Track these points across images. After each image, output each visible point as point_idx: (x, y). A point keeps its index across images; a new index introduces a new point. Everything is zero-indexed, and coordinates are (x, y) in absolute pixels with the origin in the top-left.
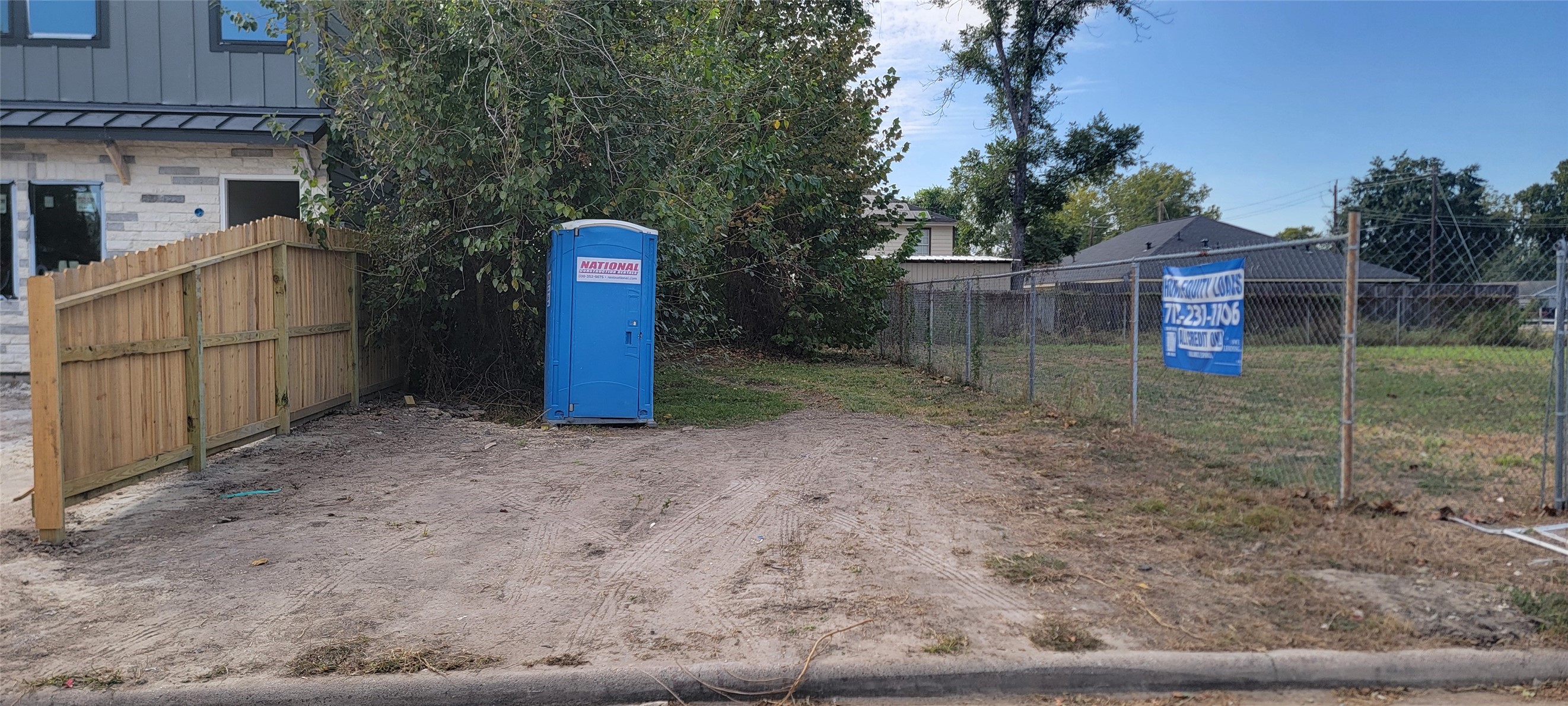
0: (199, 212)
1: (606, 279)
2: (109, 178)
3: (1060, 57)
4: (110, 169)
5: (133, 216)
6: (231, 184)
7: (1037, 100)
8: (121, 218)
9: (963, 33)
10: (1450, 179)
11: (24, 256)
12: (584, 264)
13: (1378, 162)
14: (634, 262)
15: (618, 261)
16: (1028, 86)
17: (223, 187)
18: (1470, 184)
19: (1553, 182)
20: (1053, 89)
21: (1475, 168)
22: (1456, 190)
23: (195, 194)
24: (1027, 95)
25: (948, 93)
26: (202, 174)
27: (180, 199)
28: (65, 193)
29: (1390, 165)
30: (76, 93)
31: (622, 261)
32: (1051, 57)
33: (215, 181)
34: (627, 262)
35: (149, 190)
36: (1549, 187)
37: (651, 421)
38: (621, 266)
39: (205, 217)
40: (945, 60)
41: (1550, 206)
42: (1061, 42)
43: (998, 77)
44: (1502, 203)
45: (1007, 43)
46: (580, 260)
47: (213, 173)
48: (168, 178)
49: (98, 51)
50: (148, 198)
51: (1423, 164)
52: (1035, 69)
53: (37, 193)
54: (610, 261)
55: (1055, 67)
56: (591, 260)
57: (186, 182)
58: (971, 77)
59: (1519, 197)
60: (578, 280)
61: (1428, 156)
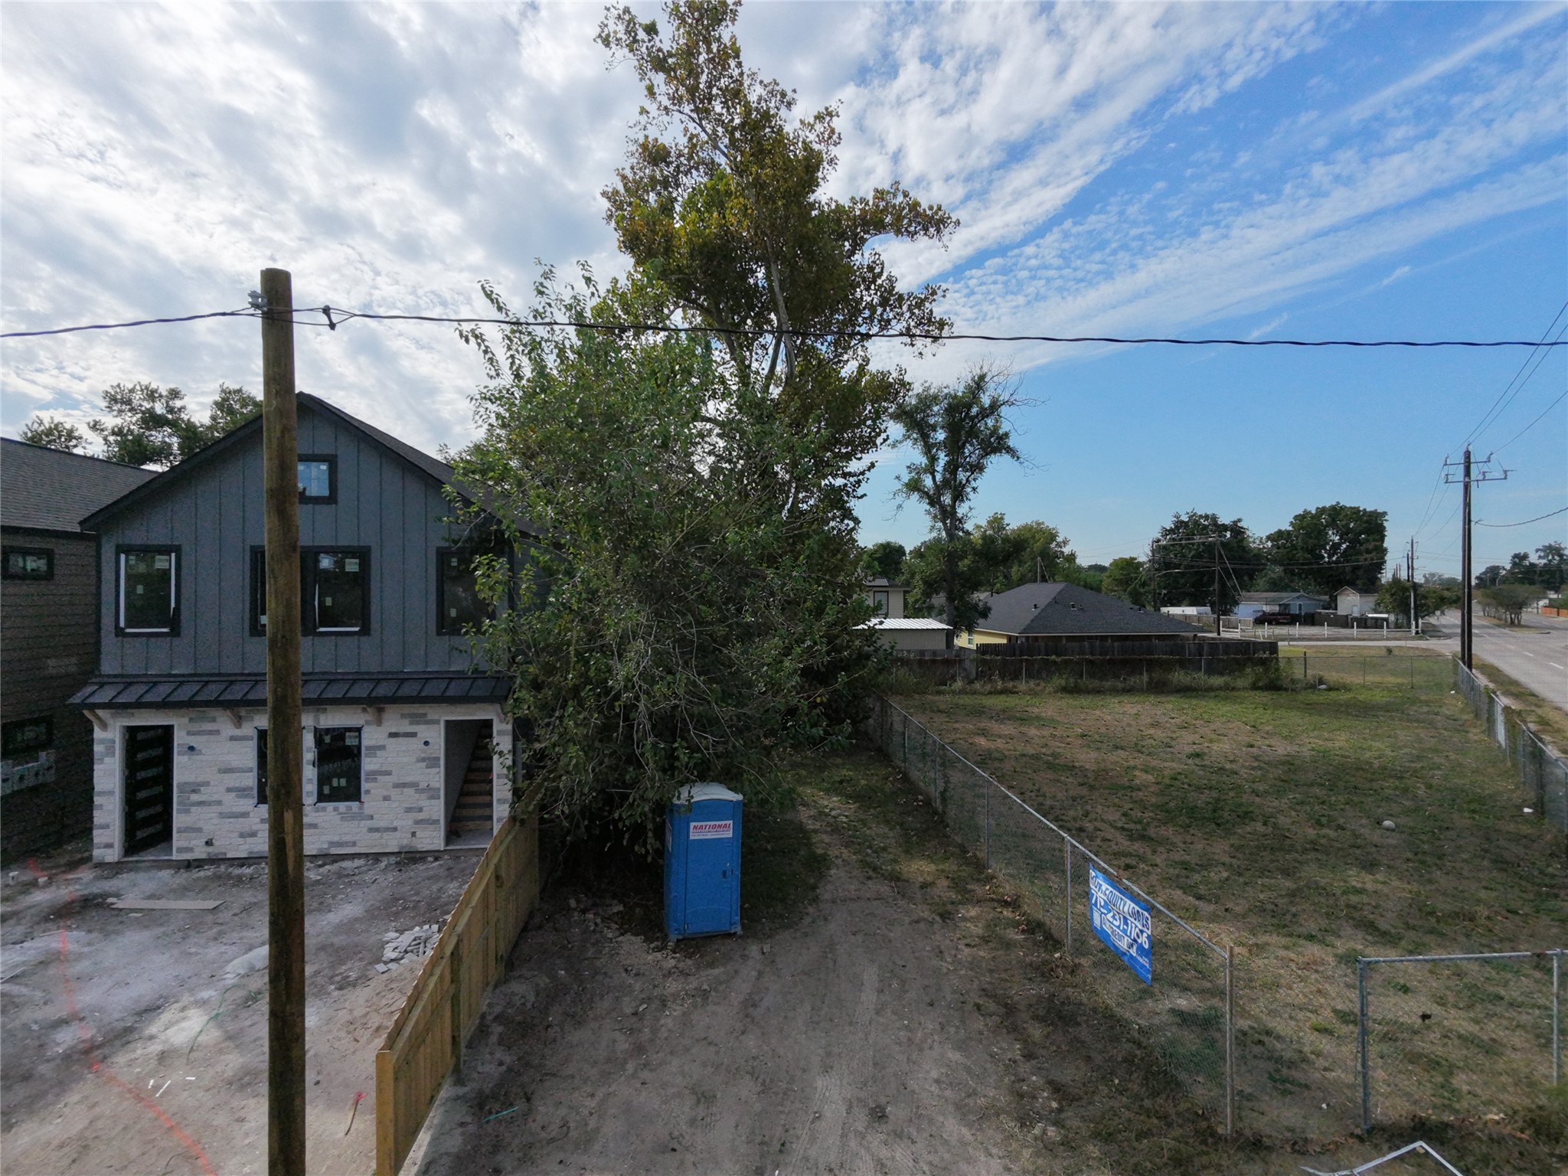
0: (426, 743)
1: (709, 836)
2: (368, 723)
3: (974, 489)
4: (368, 717)
5: (382, 748)
6: (448, 722)
7: (960, 515)
8: (374, 749)
9: (908, 467)
10: (1225, 527)
11: (310, 777)
12: (695, 827)
13: (1177, 516)
14: (728, 822)
15: (717, 823)
16: (953, 507)
17: (442, 724)
18: (1237, 530)
19: (1291, 528)
20: (971, 509)
21: (1240, 520)
22: (1228, 534)
23: (425, 732)
24: (954, 513)
25: (900, 506)
26: (429, 717)
27: (414, 735)
28: (339, 734)
29: (1185, 518)
30: (347, 667)
31: (720, 823)
32: (969, 490)
33: (437, 722)
34: (724, 823)
35: (394, 730)
36: (1289, 532)
37: (738, 930)
38: (720, 826)
39: (430, 746)
40: (898, 485)
41: (1289, 544)
42: (975, 480)
43: (934, 500)
44: (1258, 542)
45: (939, 477)
46: (692, 824)
47: (436, 717)
48: (407, 721)
49: (364, 639)
50: (393, 735)
51: (1206, 517)
52: (959, 495)
53: (319, 735)
54: (712, 823)
55: (972, 495)
56: (700, 824)
57: (418, 723)
58: (915, 496)
59: (1269, 538)
60: (691, 838)
61: (1209, 513)
